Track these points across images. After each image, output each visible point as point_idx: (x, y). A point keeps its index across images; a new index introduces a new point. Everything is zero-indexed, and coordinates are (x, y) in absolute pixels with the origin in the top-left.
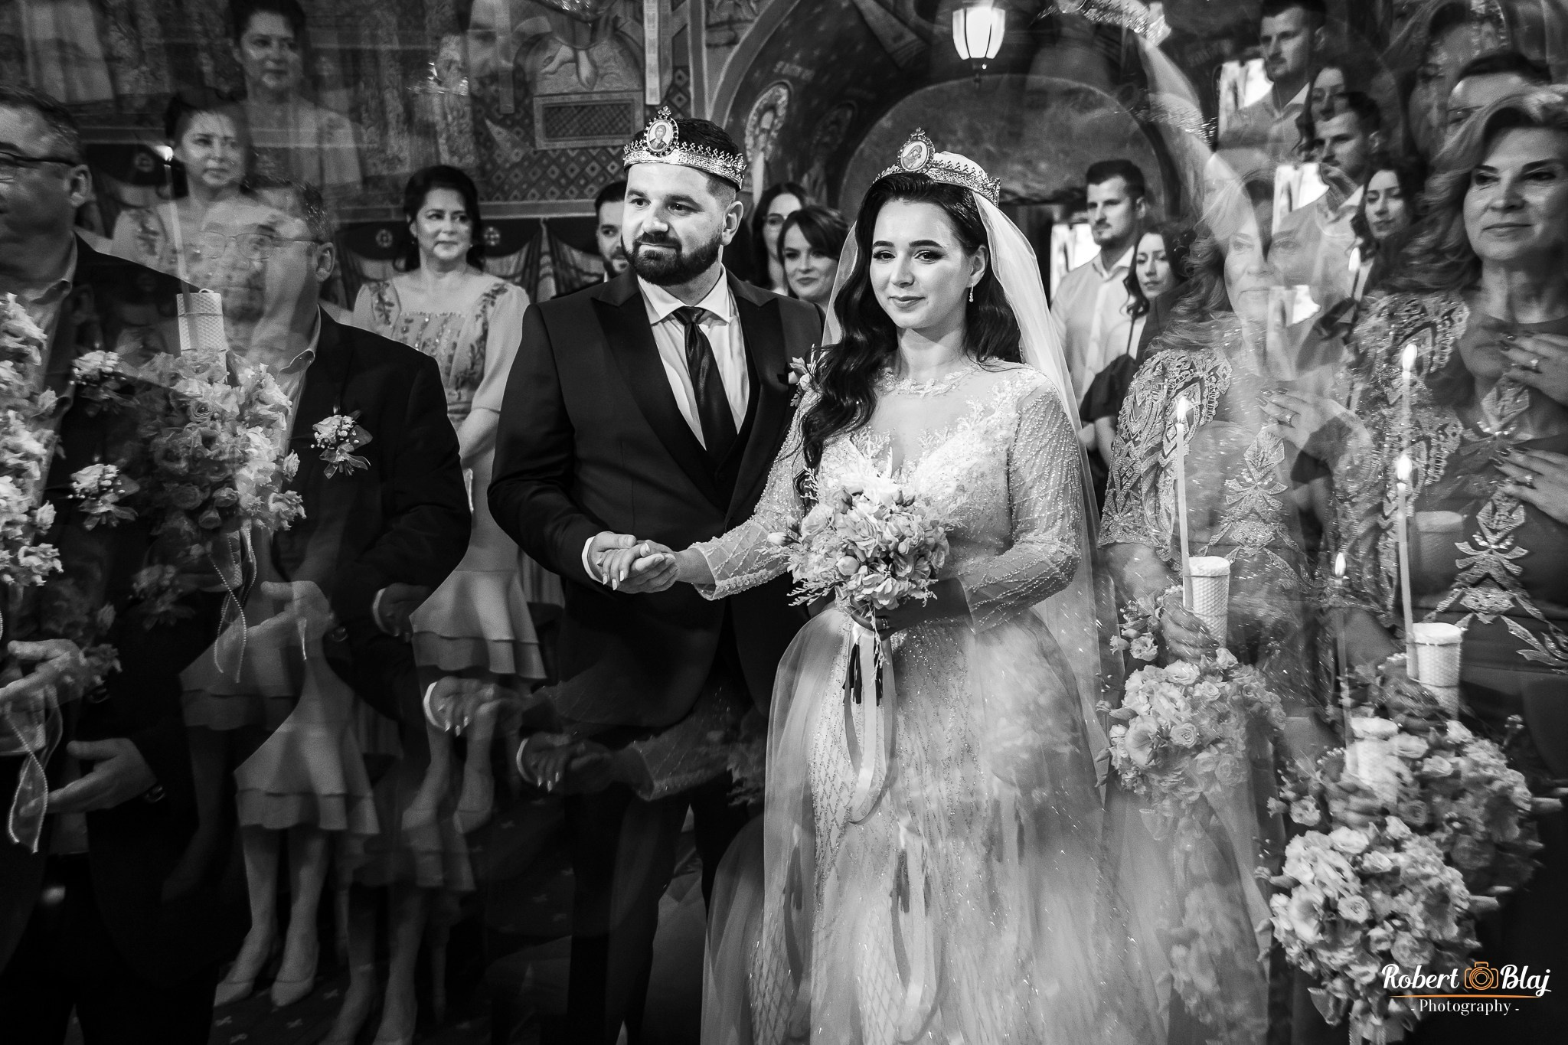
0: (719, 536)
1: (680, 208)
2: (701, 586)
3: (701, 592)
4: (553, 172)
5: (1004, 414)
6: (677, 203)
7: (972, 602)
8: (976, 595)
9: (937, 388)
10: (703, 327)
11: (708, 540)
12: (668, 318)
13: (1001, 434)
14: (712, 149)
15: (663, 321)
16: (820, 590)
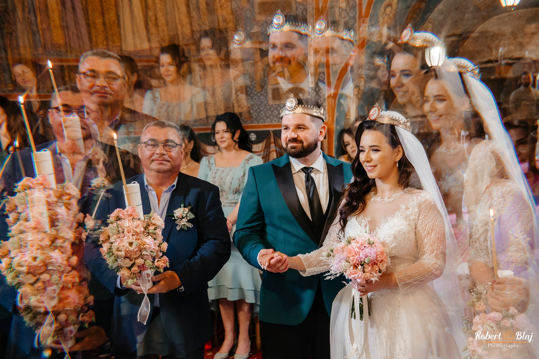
0: (309, 252)
1: (300, 128)
2: (301, 271)
3: (301, 273)
4: (275, 113)
5: (413, 209)
6: (299, 127)
7: (399, 282)
8: (401, 280)
9: (389, 200)
10: (312, 175)
11: (305, 254)
12: (299, 171)
13: (412, 217)
14: (313, 107)
15: (297, 172)
16: (336, 274)
